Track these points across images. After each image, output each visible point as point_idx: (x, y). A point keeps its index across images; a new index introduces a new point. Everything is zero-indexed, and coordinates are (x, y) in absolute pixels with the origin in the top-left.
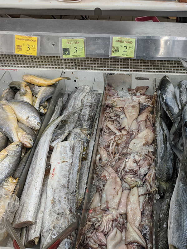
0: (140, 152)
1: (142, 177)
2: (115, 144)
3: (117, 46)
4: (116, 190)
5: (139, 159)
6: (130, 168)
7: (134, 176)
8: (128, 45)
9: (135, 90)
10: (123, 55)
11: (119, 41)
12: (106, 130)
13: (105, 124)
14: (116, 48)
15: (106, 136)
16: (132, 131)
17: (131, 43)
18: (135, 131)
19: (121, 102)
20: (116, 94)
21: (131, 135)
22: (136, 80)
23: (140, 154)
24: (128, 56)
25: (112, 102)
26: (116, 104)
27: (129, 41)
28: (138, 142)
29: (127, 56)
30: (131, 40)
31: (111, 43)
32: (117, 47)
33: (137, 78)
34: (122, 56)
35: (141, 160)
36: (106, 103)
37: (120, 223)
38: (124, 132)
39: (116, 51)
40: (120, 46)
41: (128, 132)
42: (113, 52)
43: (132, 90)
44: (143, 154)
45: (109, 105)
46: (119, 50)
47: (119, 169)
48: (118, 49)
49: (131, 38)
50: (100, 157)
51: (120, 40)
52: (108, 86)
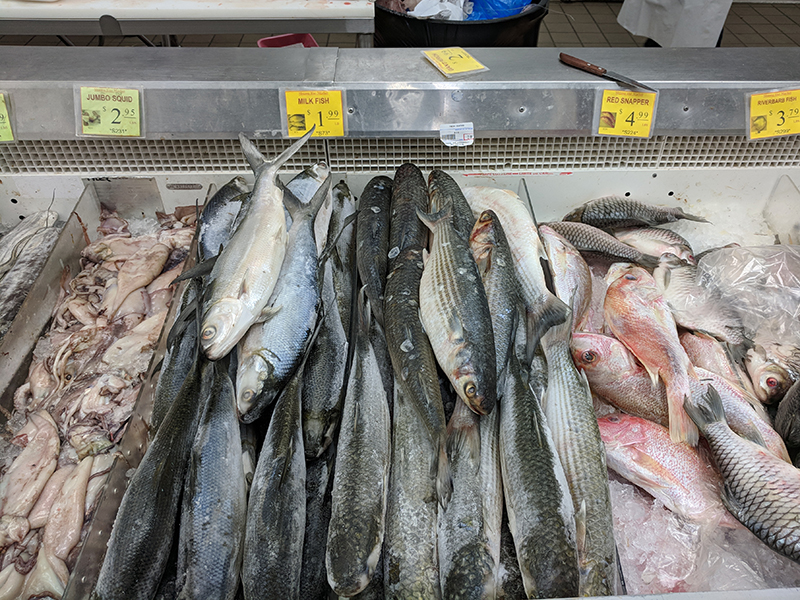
0: (128, 368)
1: (114, 429)
2: (69, 352)
3: (94, 109)
4: (38, 468)
5: (121, 385)
6: (88, 411)
7: (92, 429)
8: (121, 106)
9: (174, 215)
10: (113, 130)
11: (97, 97)
12: (61, 320)
13: (64, 307)
14: (91, 115)
15: (57, 336)
16: (122, 318)
17: (128, 99)
18: (131, 318)
19: (125, 247)
20: (121, 228)
21: (118, 329)
22: (171, 191)
23: (127, 372)
24: (125, 134)
25: (98, 249)
26: (109, 253)
27: (123, 95)
28: (131, 343)
29: (122, 134)
30: (127, 93)
31: (76, 101)
32: (94, 113)
33: (170, 187)
34: (111, 133)
35: (125, 387)
36: (85, 252)
37: (30, 550)
38: (101, 322)
39: (92, 121)
40: (101, 109)
41: (110, 323)
42: (86, 124)
43: (168, 217)
44: (135, 373)
45: (91, 257)
46: (101, 119)
47: (63, 415)
48: (98, 117)
49: (128, 88)
50: (30, 390)
51: (98, 93)
52: (102, 209)
